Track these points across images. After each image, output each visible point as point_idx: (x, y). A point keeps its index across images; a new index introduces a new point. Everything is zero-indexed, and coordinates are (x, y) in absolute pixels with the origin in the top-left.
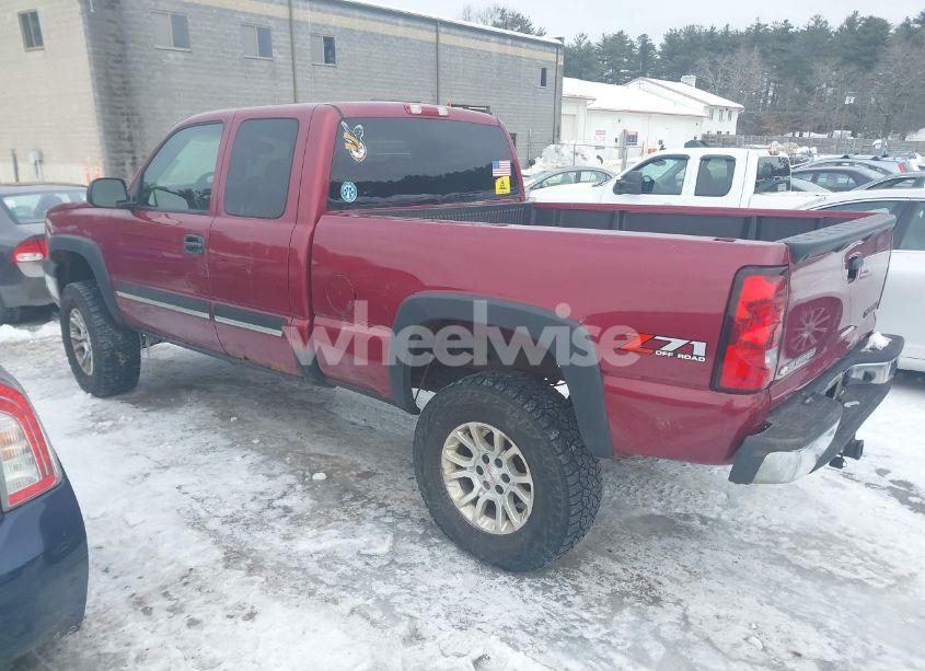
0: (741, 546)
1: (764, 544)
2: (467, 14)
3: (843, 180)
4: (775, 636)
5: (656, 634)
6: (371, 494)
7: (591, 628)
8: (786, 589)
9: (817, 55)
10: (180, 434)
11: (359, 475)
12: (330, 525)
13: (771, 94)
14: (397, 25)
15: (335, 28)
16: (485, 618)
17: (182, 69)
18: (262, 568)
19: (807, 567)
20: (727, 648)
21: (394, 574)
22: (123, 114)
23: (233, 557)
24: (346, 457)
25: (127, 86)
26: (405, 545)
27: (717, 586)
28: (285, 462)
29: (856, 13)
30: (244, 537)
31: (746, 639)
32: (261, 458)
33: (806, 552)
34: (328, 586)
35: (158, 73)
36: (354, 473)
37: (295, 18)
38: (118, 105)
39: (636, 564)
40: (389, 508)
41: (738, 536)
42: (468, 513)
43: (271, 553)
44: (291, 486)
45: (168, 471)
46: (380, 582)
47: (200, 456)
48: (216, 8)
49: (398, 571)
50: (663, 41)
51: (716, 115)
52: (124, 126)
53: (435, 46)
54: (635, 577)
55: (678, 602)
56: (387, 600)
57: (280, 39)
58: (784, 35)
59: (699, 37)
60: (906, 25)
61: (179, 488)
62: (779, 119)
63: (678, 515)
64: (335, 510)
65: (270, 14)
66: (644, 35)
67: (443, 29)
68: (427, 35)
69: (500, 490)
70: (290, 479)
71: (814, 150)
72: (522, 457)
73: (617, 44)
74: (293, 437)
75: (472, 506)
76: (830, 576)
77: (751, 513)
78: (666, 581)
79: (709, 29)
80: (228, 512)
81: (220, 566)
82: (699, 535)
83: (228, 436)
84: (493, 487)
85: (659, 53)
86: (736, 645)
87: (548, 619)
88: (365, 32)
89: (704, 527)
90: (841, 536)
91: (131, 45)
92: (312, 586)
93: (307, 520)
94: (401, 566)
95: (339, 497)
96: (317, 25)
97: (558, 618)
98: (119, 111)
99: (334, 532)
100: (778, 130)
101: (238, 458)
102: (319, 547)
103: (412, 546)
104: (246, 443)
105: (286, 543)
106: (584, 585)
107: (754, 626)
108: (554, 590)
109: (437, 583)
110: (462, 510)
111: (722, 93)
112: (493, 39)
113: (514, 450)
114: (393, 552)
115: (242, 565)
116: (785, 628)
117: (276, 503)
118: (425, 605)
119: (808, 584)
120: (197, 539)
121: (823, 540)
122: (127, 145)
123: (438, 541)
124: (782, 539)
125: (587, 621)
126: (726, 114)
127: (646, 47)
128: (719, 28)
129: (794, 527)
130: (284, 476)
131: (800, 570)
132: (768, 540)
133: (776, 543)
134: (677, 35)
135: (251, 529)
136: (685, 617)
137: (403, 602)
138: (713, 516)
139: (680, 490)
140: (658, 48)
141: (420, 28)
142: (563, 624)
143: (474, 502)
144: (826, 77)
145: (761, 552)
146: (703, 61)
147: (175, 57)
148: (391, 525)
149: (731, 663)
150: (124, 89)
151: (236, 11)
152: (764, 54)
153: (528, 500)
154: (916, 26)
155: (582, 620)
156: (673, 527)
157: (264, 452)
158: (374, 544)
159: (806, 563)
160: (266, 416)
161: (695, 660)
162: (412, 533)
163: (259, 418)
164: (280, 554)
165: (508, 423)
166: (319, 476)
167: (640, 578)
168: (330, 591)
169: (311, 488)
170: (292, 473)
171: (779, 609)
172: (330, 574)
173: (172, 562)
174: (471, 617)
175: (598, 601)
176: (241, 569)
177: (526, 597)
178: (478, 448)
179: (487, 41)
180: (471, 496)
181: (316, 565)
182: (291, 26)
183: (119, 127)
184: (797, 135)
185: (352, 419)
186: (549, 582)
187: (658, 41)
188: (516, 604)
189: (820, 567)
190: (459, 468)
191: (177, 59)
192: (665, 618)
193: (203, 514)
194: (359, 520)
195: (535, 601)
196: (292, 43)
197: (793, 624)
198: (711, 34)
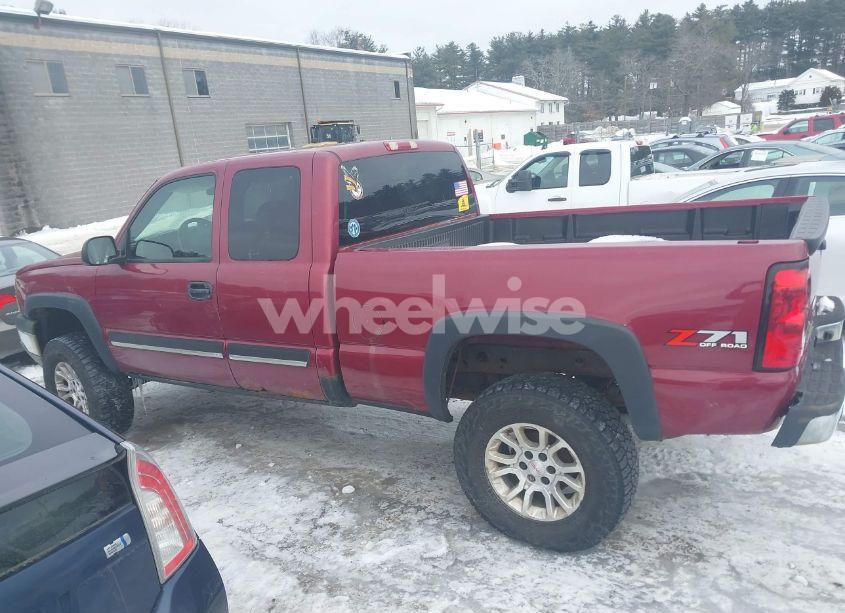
0: (744, 496)
1: (763, 490)
2: (314, 37)
3: (679, 157)
4: (813, 572)
5: (715, 587)
6: (404, 500)
7: (659, 591)
8: (801, 528)
9: (621, 49)
10: (194, 468)
11: (383, 483)
12: (382, 535)
13: (586, 86)
14: (261, 54)
15: (204, 61)
16: (565, 598)
17: (63, 113)
18: (340, 587)
19: (805, 505)
20: (779, 589)
21: (464, 573)
22: (11, 162)
23: (308, 581)
24: (363, 467)
25: (12, 134)
26: (460, 544)
27: (744, 536)
28: (309, 481)
29: (647, 12)
30: (307, 560)
31: (791, 579)
32: (284, 480)
33: (799, 492)
34: (411, 594)
35: (41, 119)
36: (377, 481)
37: (166, 56)
38: (5, 153)
39: (669, 526)
40: (427, 510)
41: (738, 486)
42: (516, 506)
43: (341, 571)
44: (326, 503)
45: (202, 507)
46: (455, 582)
47: (224, 487)
48: (91, 54)
49: (467, 569)
50: (490, 48)
51: (547, 107)
52: (12, 173)
53: (297, 70)
54: (672, 539)
55: (720, 555)
56: (471, 598)
57: (154, 76)
58: (590, 34)
59: (520, 42)
60: (687, 19)
61: (220, 521)
62: (597, 107)
63: (679, 475)
64: (378, 520)
65: (142, 55)
66: (472, 44)
67: (303, 55)
68: (290, 61)
69: (545, 481)
70: (322, 496)
71: (632, 131)
72: (570, 449)
73: (449, 54)
74: (304, 456)
75: (519, 499)
76: (829, 510)
77: (738, 465)
78: (700, 538)
79: (527, 35)
80: (280, 538)
81: (299, 591)
82: (705, 491)
83: (241, 464)
84: (538, 479)
85: (488, 59)
86: (786, 586)
87: (618, 590)
88: (233, 63)
89: (706, 483)
90: (820, 473)
91: (11, 95)
92: (395, 596)
93: (359, 533)
94: (467, 564)
95: (376, 507)
96: (188, 60)
97: (626, 587)
98: (6, 158)
99: (389, 542)
100: (598, 116)
101: (262, 484)
102: (384, 558)
103: (466, 544)
104: (263, 468)
105: (350, 559)
106: (633, 553)
107: (793, 566)
108: (611, 562)
109: (508, 574)
110: (510, 504)
111: (547, 89)
112: (348, 59)
113: (562, 444)
114: (451, 551)
115: (320, 588)
116: (815, 563)
117: (321, 521)
118: (506, 596)
119: (815, 520)
120: (264, 569)
121: (807, 479)
122: (17, 190)
123: (487, 535)
124: (776, 484)
125: (653, 586)
126: (554, 107)
127: (476, 54)
128: (536, 33)
129: (779, 471)
130: (315, 495)
131: (803, 509)
132: (764, 487)
133: (772, 488)
134: (501, 42)
135: (310, 550)
136: (733, 568)
137: (486, 597)
138: (709, 472)
139: (670, 453)
140: (486, 54)
141: (282, 55)
142: (634, 593)
143: (521, 495)
144: (631, 67)
145: (765, 498)
146: (527, 63)
147: (55, 103)
148: (438, 526)
149: (790, 603)
150: (9, 137)
151: (108, 55)
152: (576, 52)
153: (579, 487)
154: (696, 19)
155: (648, 586)
156: (682, 487)
157: (284, 473)
158: (432, 547)
159: (805, 502)
160: (267, 438)
161: (760, 606)
162: (460, 531)
163: (262, 442)
164: (350, 571)
165: (556, 421)
166: (348, 489)
167: (676, 538)
168: (414, 598)
169: (346, 501)
170: (319, 490)
171: (805, 546)
172: (405, 582)
173: (251, 596)
174: (552, 600)
175: (652, 565)
176: (321, 591)
177: (589, 573)
178: (522, 446)
179: (344, 61)
180: (517, 490)
181: (389, 576)
182: (163, 64)
183: (8, 173)
184: (613, 119)
185: (350, 430)
186: (603, 556)
187: (485, 48)
188: (584, 581)
189: (817, 504)
190: (501, 466)
191: (57, 104)
192: (716, 571)
193: (257, 544)
194: (406, 525)
195: (599, 576)
196: (166, 79)
197: (821, 558)
198: (530, 39)
